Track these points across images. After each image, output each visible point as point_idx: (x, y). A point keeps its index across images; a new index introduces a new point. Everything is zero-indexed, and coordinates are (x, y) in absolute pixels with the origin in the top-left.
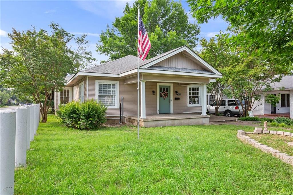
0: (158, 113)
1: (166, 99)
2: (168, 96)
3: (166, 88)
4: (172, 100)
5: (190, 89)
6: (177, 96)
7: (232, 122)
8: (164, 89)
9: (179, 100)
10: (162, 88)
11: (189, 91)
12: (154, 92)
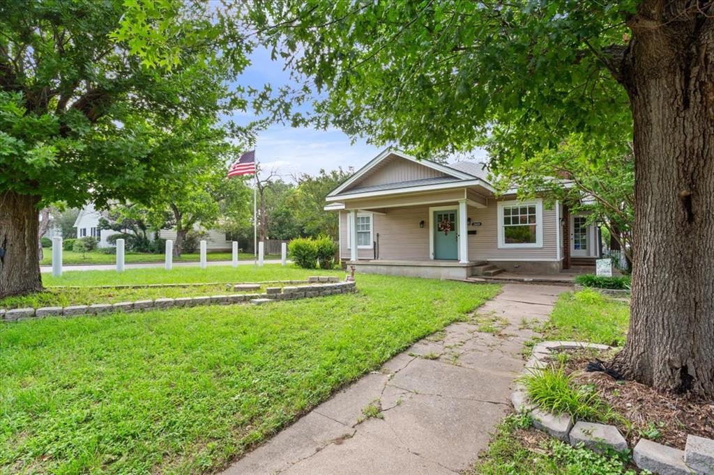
1: (451, 234)
2: (453, 227)
3: (451, 215)
5: (507, 212)
6: (473, 228)
8: (446, 215)
9: (476, 235)
10: (441, 215)
11: (503, 216)
12: (422, 223)
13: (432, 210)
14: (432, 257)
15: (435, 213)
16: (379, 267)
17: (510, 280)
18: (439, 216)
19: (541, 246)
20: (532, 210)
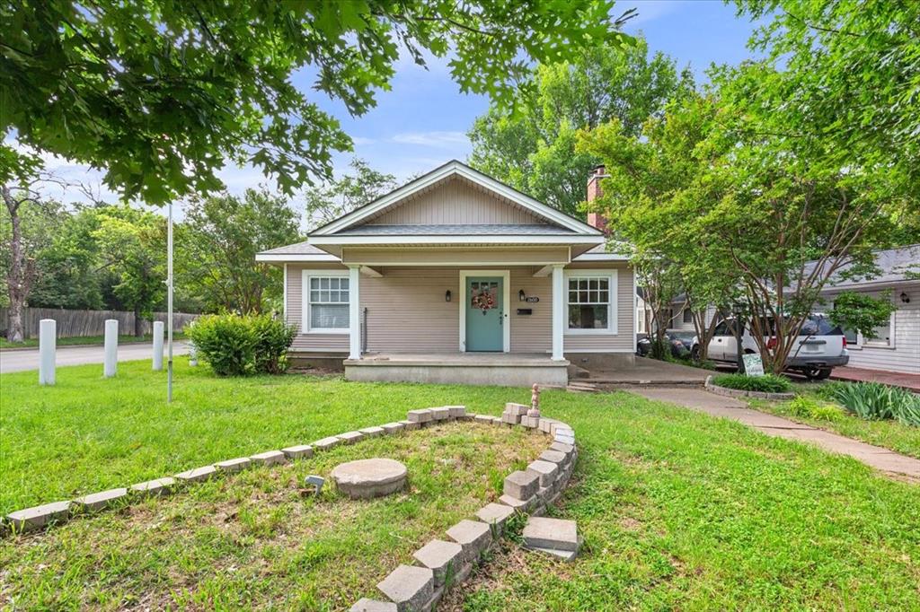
0: (464, 350)
1: (492, 313)
2: (497, 303)
4: (508, 315)
5: (572, 284)
6: (525, 306)
7: (681, 387)
8: (485, 284)
9: (531, 316)
11: (568, 291)
12: (448, 293)
13: (463, 274)
14: (463, 347)
15: (467, 278)
16: (414, 370)
17: (622, 383)
18: (473, 284)
19: (616, 333)
20: (605, 284)
